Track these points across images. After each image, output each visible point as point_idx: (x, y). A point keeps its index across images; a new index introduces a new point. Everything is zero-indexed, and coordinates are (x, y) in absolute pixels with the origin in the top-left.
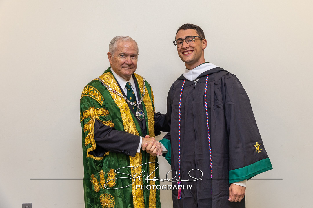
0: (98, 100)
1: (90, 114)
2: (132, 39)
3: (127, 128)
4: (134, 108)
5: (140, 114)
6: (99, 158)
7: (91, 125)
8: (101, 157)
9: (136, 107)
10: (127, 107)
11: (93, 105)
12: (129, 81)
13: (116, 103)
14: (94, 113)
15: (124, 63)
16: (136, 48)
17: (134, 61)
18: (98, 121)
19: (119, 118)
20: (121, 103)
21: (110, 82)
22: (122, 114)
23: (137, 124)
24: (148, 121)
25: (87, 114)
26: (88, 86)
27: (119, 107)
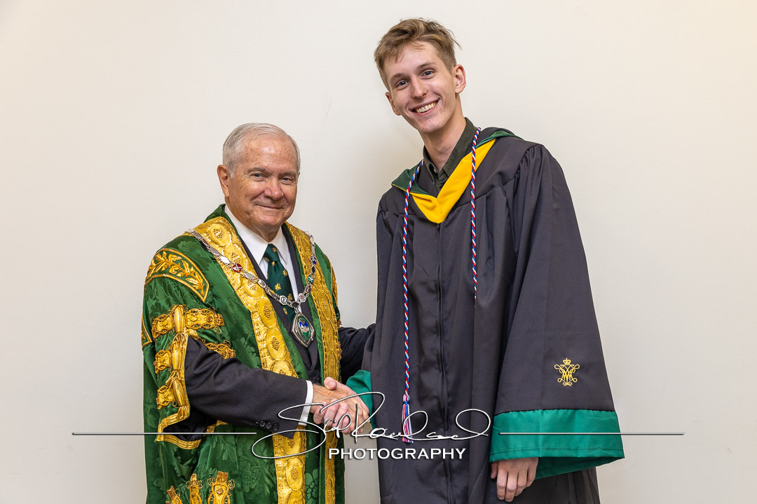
0: (195, 288)
1: (174, 324)
2: (283, 132)
3: (270, 362)
4: (286, 313)
5: (304, 329)
6: (189, 443)
7: (176, 354)
8: (195, 440)
9: (292, 311)
10: (271, 309)
11: (182, 302)
12: (273, 242)
13: (241, 298)
14: (184, 321)
15: (260, 194)
16: (295, 155)
17: (287, 189)
18: (195, 341)
19: (249, 336)
20: (253, 297)
21: (223, 242)
22: (256, 327)
24: (322, 347)
25: (165, 323)
26: (166, 252)
27: (247, 307)
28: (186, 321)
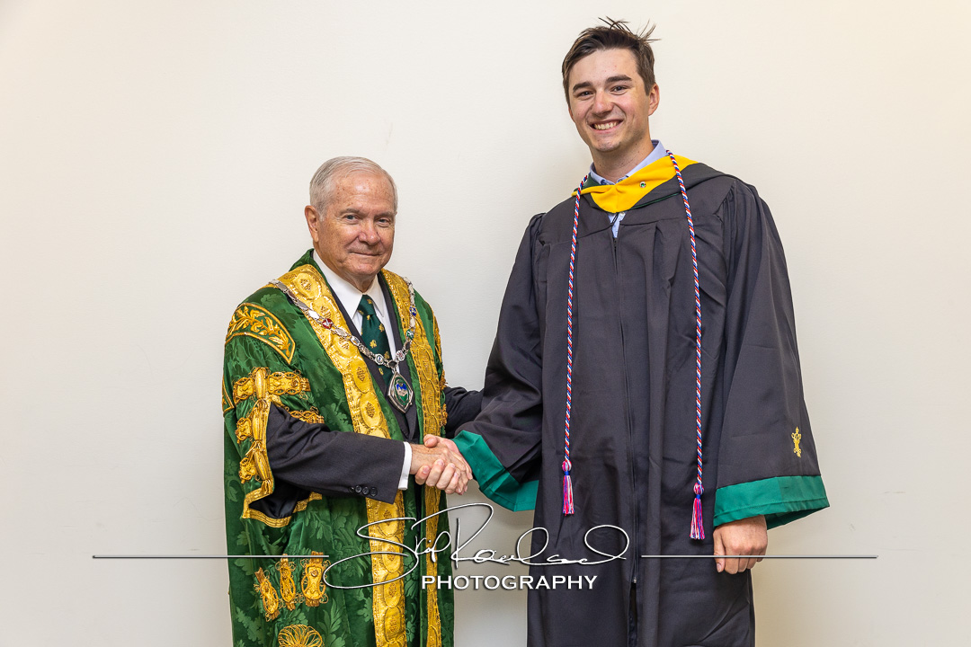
0: (279, 348)
2: (378, 167)
3: (363, 431)
4: (382, 373)
5: (401, 392)
6: (278, 521)
7: (256, 421)
8: (283, 517)
9: (389, 372)
10: (365, 370)
11: (264, 364)
12: (368, 293)
13: (332, 357)
14: (266, 386)
15: (355, 239)
17: (384, 233)
18: (277, 408)
19: (341, 402)
20: (345, 357)
21: (312, 294)
22: (348, 391)
23: (392, 420)
24: (422, 412)
25: (245, 388)
26: (248, 307)
27: (339, 369)
28: (268, 385)
